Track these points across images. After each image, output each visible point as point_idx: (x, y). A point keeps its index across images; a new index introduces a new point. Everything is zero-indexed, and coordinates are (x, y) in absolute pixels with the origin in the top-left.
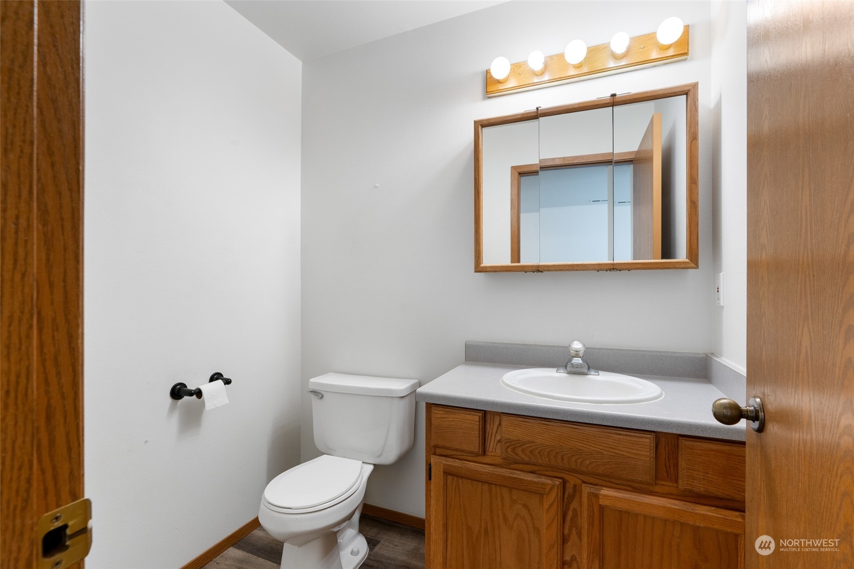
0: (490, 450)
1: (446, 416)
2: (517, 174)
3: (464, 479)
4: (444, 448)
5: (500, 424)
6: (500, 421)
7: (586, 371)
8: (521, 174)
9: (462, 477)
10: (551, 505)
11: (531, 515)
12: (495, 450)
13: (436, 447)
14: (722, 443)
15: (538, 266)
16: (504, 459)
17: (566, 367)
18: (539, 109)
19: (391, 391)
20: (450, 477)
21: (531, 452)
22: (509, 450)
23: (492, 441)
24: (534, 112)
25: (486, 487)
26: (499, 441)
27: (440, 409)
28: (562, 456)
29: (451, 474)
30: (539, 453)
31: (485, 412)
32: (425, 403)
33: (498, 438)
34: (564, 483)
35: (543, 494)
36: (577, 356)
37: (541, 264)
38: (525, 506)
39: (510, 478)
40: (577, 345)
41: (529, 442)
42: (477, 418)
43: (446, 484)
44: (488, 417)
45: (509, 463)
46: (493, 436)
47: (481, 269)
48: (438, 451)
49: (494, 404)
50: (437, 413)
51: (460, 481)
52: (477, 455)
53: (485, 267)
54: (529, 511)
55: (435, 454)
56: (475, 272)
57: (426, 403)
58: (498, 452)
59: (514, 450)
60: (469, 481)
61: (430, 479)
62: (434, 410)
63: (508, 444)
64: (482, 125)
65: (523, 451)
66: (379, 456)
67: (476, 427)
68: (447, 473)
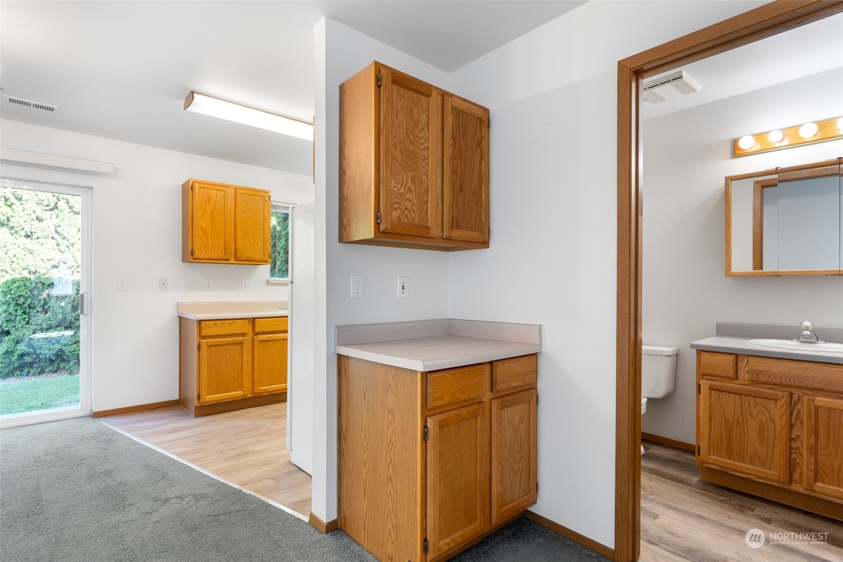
0: (741, 377)
1: (711, 357)
3: (723, 393)
4: (709, 375)
5: (748, 362)
6: (748, 360)
7: (815, 341)
9: (722, 391)
10: (783, 405)
11: (769, 412)
12: (744, 376)
13: (704, 374)
15: (777, 272)
16: (750, 381)
17: (798, 339)
18: (778, 168)
20: (713, 392)
21: (769, 377)
22: (754, 376)
23: (743, 371)
24: (774, 170)
25: (738, 396)
26: (747, 372)
27: (707, 353)
28: (790, 379)
29: (714, 389)
30: (774, 377)
31: (737, 355)
32: (695, 350)
33: (747, 369)
34: (791, 395)
35: (776, 400)
36: (807, 330)
37: (779, 271)
38: (765, 407)
39: (754, 391)
40: (807, 324)
41: (767, 371)
42: (732, 358)
43: (710, 395)
44: (739, 358)
45: (753, 383)
46: (743, 369)
47: (730, 274)
48: (705, 377)
49: (743, 350)
50: (705, 357)
51: (720, 393)
52: (732, 379)
53: (734, 273)
54: (767, 409)
55: (702, 379)
56: (726, 276)
57: (697, 350)
58: (747, 377)
59: (757, 376)
60: (726, 393)
61: (700, 393)
62: (703, 354)
63: (753, 373)
65: (763, 376)
66: (652, 392)
67: (731, 364)
68: (711, 389)
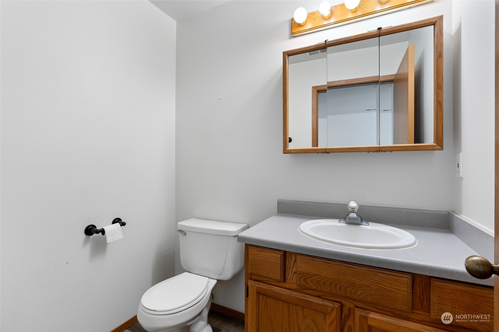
0: (289, 278)
1: (258, 253)
2: (316, 91)
4: (257, 275)
5: (295, 261)
6: (296, 258)
7: (359, 222)
8: (319, 91)
9: (269, 297)
10: (332, 322)
11: (317, 327)
12: (292, 280)
13: (251, 274)
14: (467, 285)
15: (326, 149)
16: (298, 285)
17: (345, 219)
18: (327, 41)
19: (228, 232)
20: (261, 296)
21: (317, 282)
22: (302, 280)
23: (290, 272)
24: (323, 44)
25: (286, 305)
26: (295, 273)
27: (254, 248)
28: (340, 287)
29: (262, 294)
30: (324, 283)
31: (285, 252)
33: (294, 270)
34: (342, 306)
35: (326, 314)
36: (353, 212)
37: (328, 147)
38: (313, 321)
39: (302, 299)
40: (353, 204)
41: (316, 275)
42: (279, 256)
43: (258, 300)
44: (287, 255)
45: (301, 289)
46: (291, 269)
47: (287, 152)
48: (253, 277)
49: (291, 247)
50: (252, 251)
51: (268, 299)
52: (280, 282)
53: (290, 150)
54: (316, 324)
55: (251, 279)
56: (284, 153)
57: (245, 244)
58: (295, 280)
59: (305, 280)
60: (274, 300)
61: (248, 296)
62: (250, 249)
63: (301, 276)
64: (288, 54)
65: (312, 281)
66: (220, 274)
67: (279, 262)
68: (259, 293)
